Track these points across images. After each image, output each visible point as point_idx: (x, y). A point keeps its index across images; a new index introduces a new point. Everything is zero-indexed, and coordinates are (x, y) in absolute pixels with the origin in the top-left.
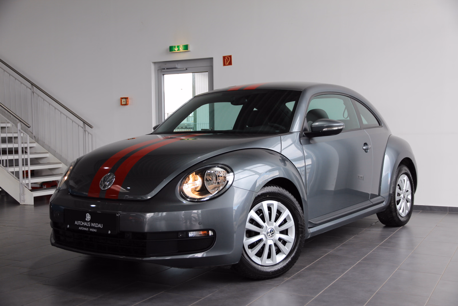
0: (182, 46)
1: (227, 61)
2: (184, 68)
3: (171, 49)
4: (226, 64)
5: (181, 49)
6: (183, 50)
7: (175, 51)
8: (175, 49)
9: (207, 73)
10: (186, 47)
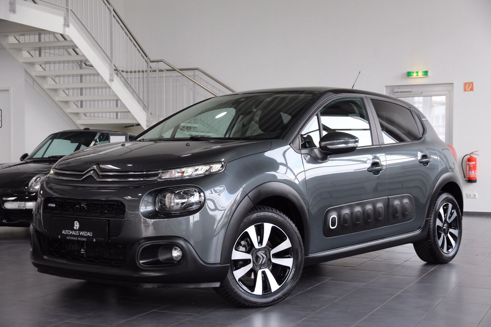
0: (421, 72)
1: (469, 87)
2: (419, 92)
3: (409, 74)
4: (467, 90)
5: (420, 74)
6: (422, 75)
7: (413, 76)
8: (414, 75)
9: (445, 97)
10: (426, 73)
